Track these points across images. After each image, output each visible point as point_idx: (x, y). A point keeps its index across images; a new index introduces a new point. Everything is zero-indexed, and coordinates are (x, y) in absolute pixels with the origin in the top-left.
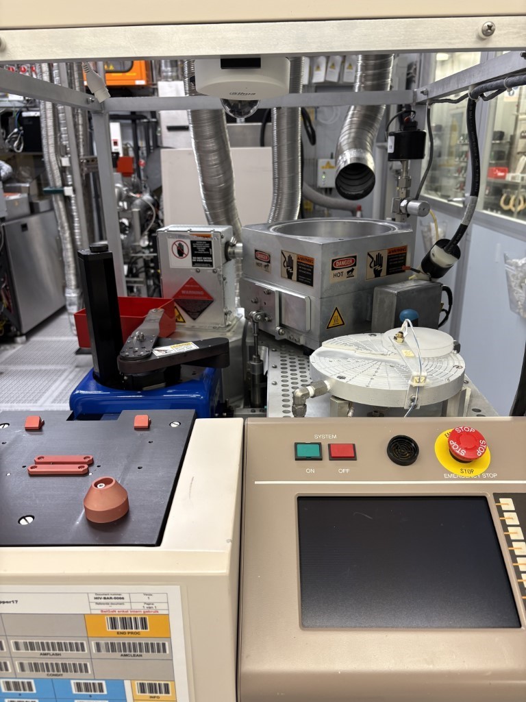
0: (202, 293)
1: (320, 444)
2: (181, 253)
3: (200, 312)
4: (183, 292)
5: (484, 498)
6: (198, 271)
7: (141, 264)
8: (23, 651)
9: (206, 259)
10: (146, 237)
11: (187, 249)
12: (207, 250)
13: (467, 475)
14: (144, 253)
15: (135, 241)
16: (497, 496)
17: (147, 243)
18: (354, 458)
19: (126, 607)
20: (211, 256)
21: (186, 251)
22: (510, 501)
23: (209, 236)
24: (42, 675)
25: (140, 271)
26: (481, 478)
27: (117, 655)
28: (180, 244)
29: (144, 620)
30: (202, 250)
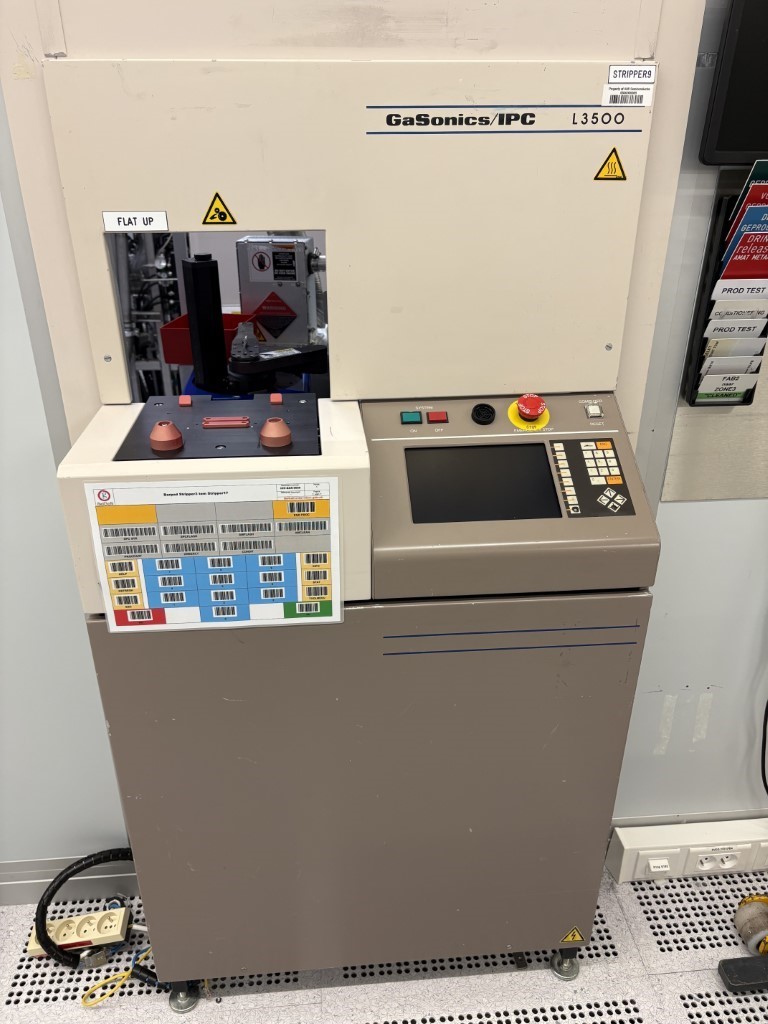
0: (284, 308)
1: (420, 413)
2: (262, 265)
3: (283, 329)
4: (264, 308)
5: (543, 445)
6: (280, 285)
7: (155, 292)
8: (227, 533)
9: (288, 272)
10: (162, 256)
11: (268, 262)
12: (290, 262)
13: (530, 429)
14: (160, 277)
15: (146, 262)
16: (552, 442)
17: (164, 264)
18: (446, 421)
19: (301, 494)
20: (294, 268)
21: (267, 262)
22: (561, 445)
23: (292, 247)
24: (239, 552)
25: (155, 302)
26: (542, 431)
27: (293, 532)
28: (261, 256)
29: (312, 504)
30: (284, 262)
